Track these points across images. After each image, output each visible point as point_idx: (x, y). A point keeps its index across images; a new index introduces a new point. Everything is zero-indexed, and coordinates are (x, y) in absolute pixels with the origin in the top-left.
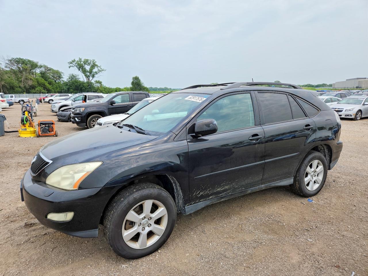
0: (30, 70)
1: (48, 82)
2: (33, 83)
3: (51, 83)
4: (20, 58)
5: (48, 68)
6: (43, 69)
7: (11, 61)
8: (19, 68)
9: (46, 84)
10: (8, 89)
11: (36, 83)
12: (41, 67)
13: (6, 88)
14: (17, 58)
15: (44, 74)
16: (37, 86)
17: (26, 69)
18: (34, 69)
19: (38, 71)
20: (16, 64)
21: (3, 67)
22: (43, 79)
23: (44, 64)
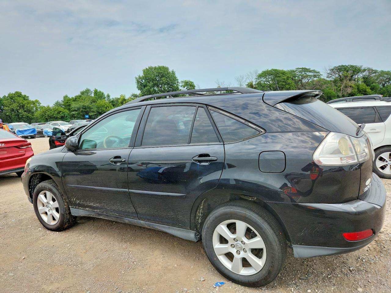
0: (352, 76)
1: (371, 87)
2: (353, 91)
3: (374, 88)
4: (342, 65)
5: (372, 70)
6: (366, 73)
7: (333, 70)
8: (340, 75)
9: (367, 90)
10: (325, 99)
11: (356, 90)
12: (364, 70)
13: (324, 98)
14: (339, 66)
15: (367, 78)
16: (356, 93)
17: (347, 76)
18: (356, 74)
19: (361, 75)
20: (337, 73)
21: (325, 78)
22: (365, 85)
23: (368, 67)
